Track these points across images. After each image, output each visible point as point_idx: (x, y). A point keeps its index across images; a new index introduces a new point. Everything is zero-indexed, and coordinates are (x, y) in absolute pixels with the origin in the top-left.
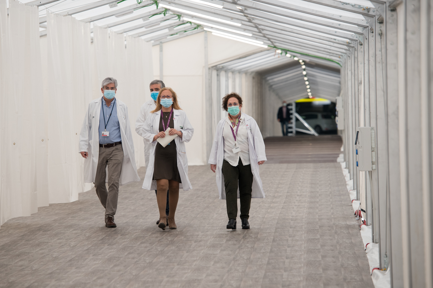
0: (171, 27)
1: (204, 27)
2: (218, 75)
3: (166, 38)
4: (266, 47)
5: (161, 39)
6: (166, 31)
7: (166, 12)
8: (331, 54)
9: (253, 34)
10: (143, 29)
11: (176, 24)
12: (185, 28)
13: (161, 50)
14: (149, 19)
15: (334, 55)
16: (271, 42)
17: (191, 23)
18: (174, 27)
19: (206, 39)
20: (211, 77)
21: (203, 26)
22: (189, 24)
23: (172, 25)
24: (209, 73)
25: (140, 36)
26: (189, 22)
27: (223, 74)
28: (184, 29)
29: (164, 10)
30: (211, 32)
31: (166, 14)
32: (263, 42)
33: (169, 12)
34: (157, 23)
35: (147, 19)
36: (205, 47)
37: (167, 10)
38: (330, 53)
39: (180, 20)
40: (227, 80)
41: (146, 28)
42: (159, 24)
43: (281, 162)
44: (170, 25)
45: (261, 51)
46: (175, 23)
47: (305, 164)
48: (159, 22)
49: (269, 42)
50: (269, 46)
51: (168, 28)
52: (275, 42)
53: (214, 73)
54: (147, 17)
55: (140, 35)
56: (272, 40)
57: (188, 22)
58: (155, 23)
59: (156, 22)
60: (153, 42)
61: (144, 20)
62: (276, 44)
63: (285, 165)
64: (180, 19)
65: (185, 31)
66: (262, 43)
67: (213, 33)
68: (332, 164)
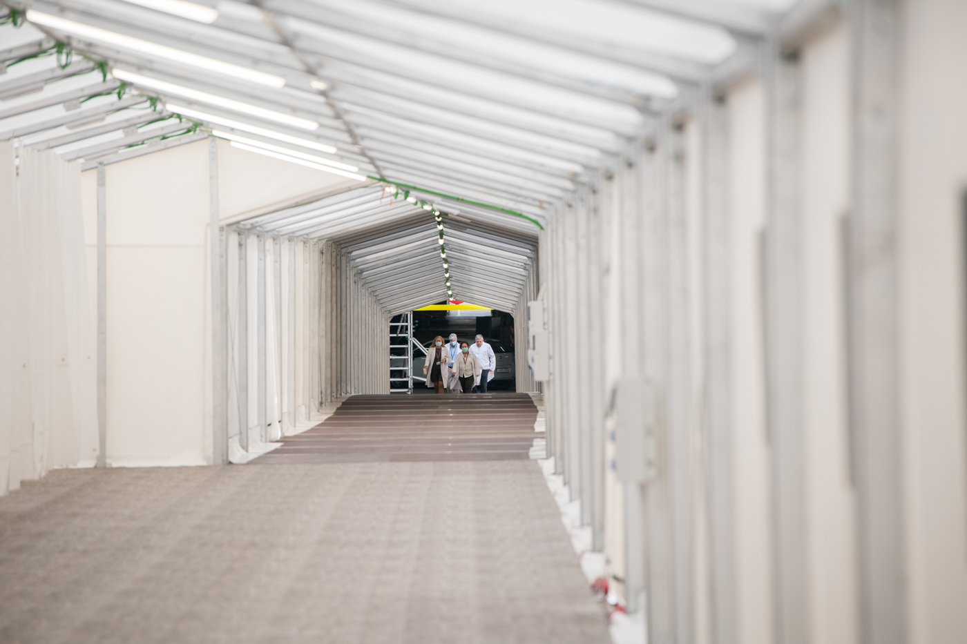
0: (130, 126)
1: (212, 129)
2: (240, 245)
3: (117, 152)
4: (362, 179)
5: (104, 155)
6: (119, 134)
7: (124, 90)
8: (520, 199)
9: (339, 149)
10: (63, 131)
11: (143, 120)
12: (162, 129)
13: (101, 182)
14: (80, 107)
15: (528, 201)
16: (377, 167)
17: (179, 116)
18: (138, 126)
19: (213, 156)
20: (226, 250)
21: (211, 126)
22: (174, 121)
23: (131, 122)
24: (221, 240)
25: (52, 147)
26: (175, 116)
27: (252, 242)
28: (161, 133)
29: (118, 84)
30: (229, 140)
31: (124, 94)
32: (357, 166)
33: (130, 90)
34: (99, 116)
35: (76, 107)
36: (211, 178)
37: (124, 85)
38: (519, 196)
39: (155, 110)
40: (262, 258)
41: (70, 128)
42: (103, 119)
43: (395, 459)
44: (127, 120)
45: (350, 189)
46: (140, 117)
47: (453, 463)
48: (104, 115)
49: (371, 168)
50: (369, 177)
51: (124, 128)
52: (385, 168)
53: (234, 239)
54: (75, 102)
55: (52, 144)
56: (379, 163)
57: (172, 116)
58: (92, 116)
59: (96, 115)
60: (82, 161)
61: (68, 109)
62: (386, 173)
63: (405, 467)
64: (155, 108)
65: (164, 138)
66: (355, 169)
67: (233, 144)
68: (517, 464)
